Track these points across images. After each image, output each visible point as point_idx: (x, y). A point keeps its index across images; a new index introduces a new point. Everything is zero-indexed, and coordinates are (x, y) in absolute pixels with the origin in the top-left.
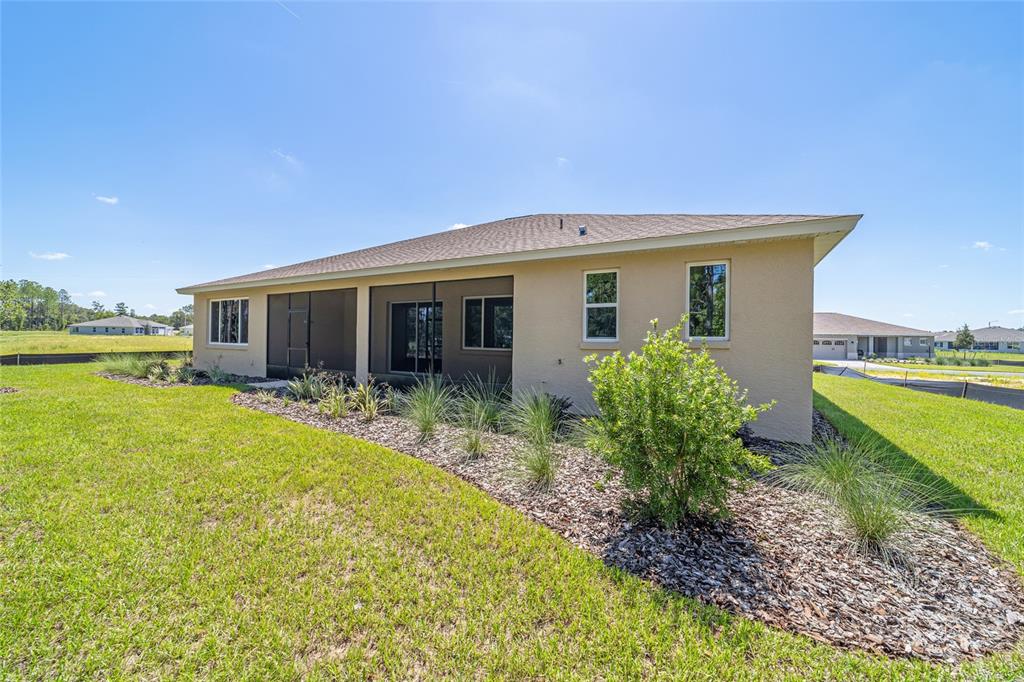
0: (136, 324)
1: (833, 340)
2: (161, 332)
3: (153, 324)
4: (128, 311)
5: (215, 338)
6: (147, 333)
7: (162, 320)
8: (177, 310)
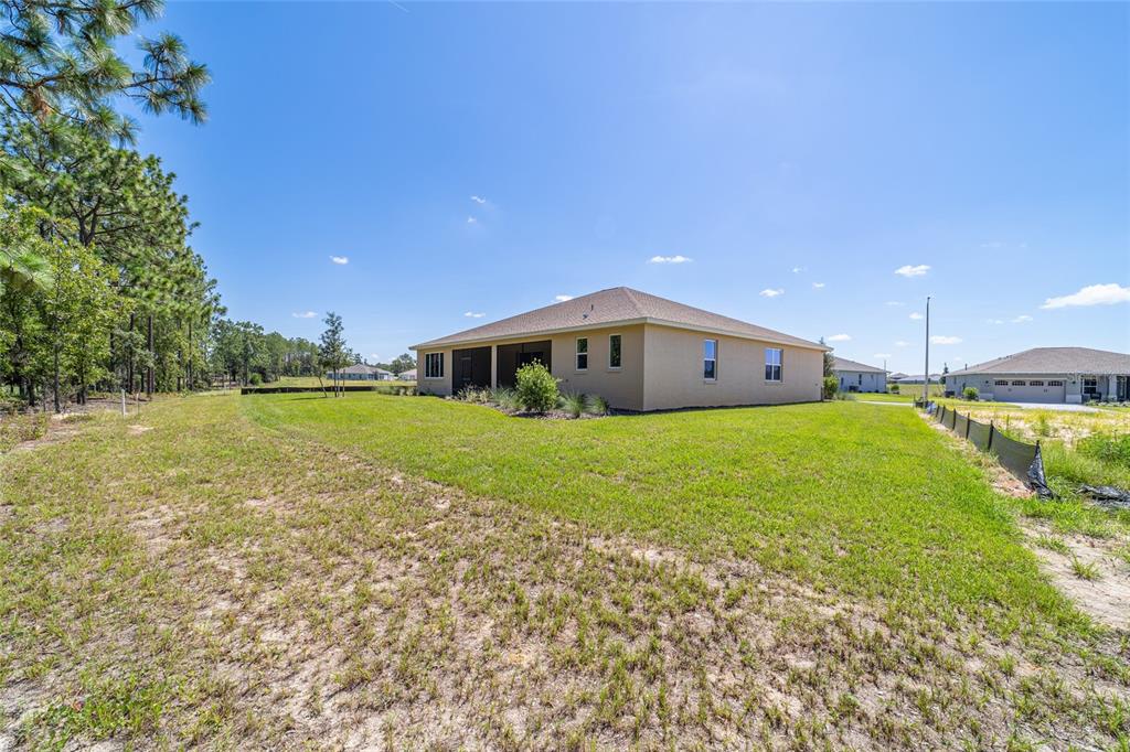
0: (369, 371)
1: (1046, 380)
2: (386, 377)
3: (380, 371)
4: (363, 361)
5: (427, 375)
6: (376, 379)
7: (385, 367)
8: (394, 359)
